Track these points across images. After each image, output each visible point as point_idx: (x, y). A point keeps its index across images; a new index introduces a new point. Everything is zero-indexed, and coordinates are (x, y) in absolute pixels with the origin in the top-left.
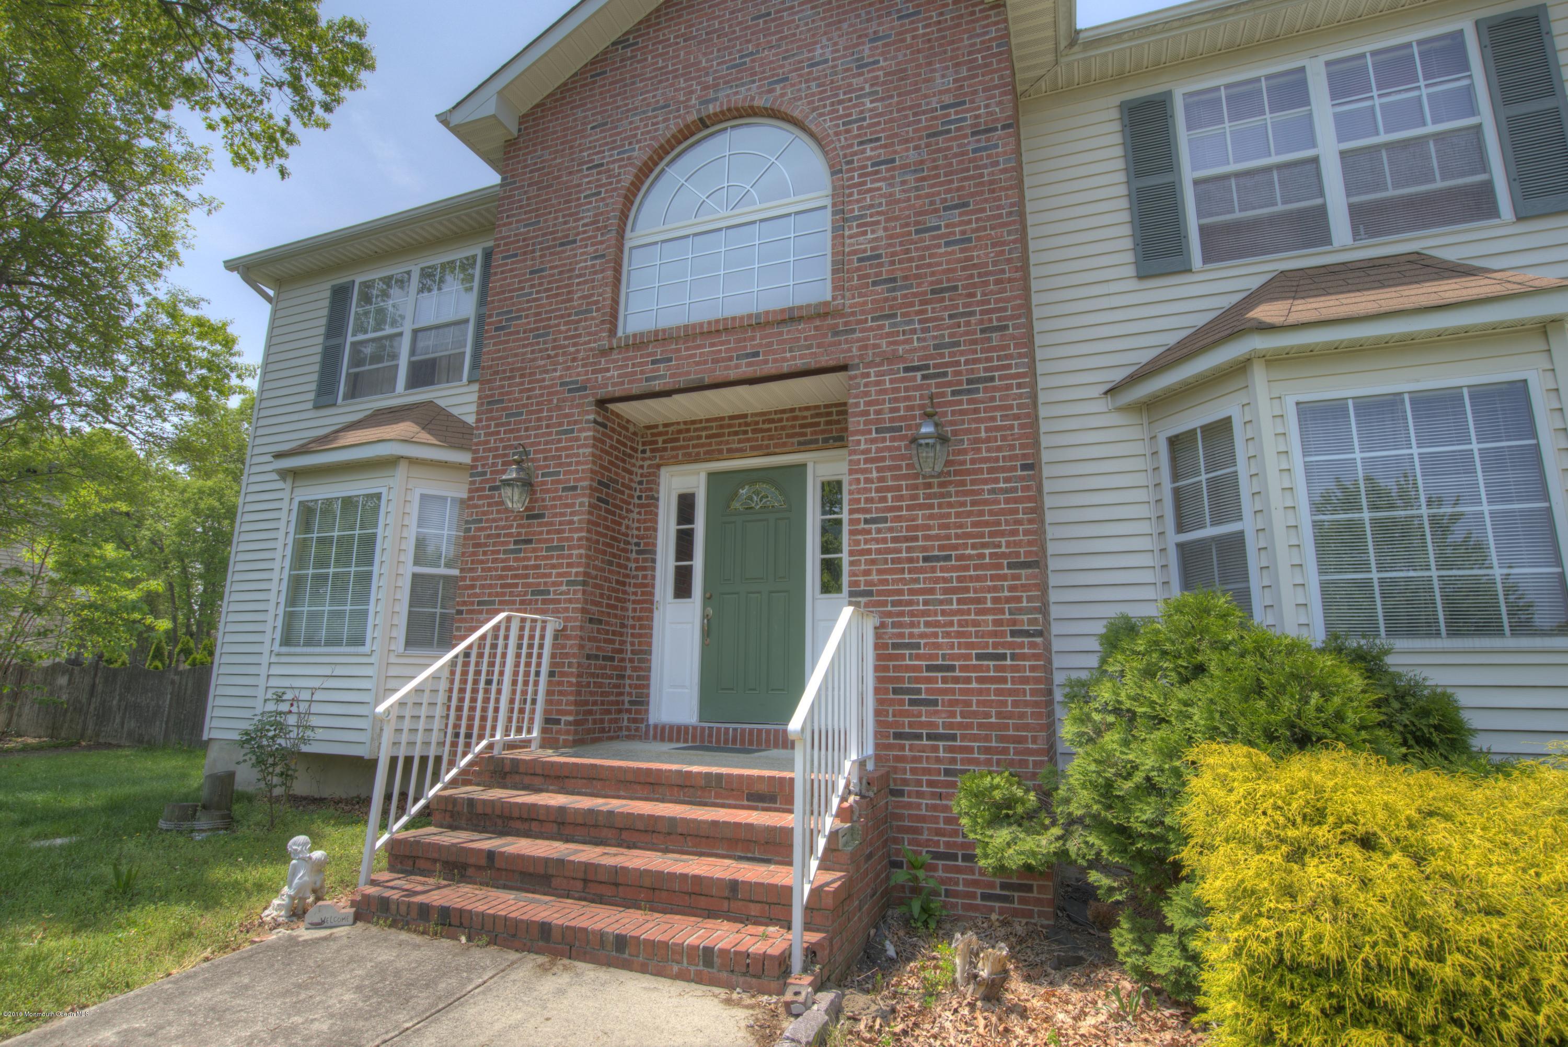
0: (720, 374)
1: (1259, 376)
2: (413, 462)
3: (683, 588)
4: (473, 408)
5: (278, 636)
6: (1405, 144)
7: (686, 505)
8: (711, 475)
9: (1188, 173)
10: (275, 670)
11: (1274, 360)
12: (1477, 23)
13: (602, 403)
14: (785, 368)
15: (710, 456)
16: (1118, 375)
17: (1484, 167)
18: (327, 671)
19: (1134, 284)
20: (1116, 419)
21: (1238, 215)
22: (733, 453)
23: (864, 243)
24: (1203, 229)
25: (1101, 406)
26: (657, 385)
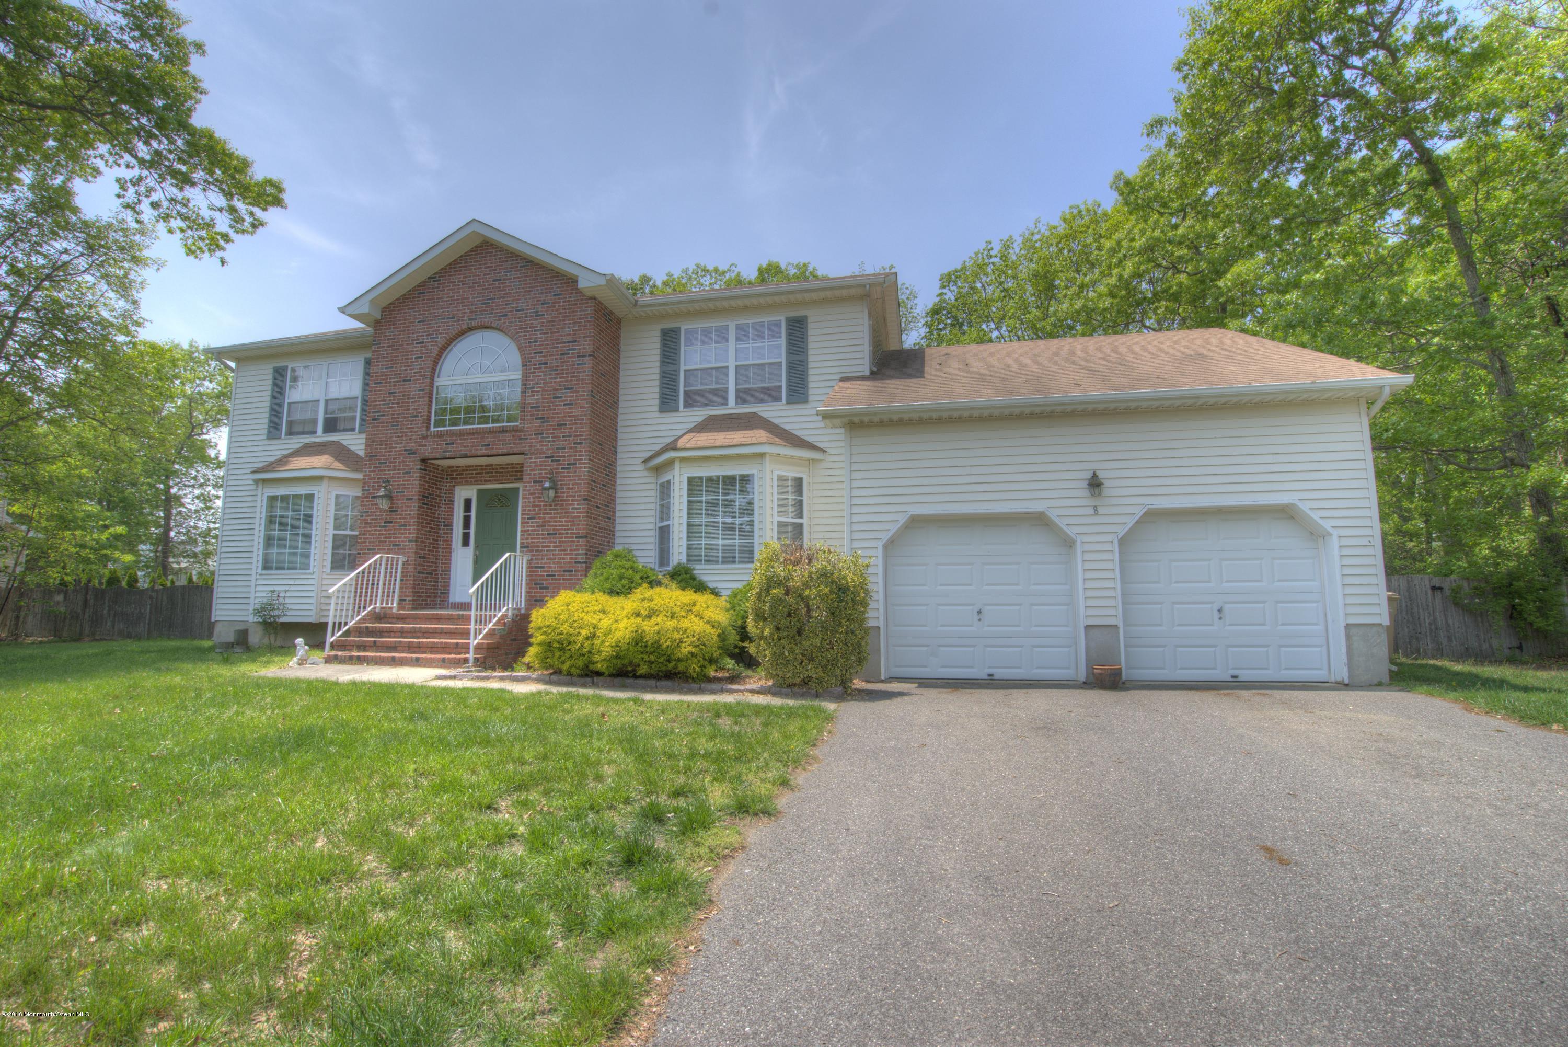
0: (474, 452)
1: (677, 465)
2: (330, 478)
3: (466, 543)
4: (363, 447)
5: (260, 564)
6: (759, 365)
7: (468, 503)
8: (480, 492)
9: (683, 368)
10: (259, 582)
11: (682, 460)
12: (787, 319)
13: (423, 461)
14: (500, 452)
15: (477, 482)
16: (648, 455)
17: (780, 380)
18: (292, 582)
19: (657, 414)
20: (646, 473)
21: (699, 388)
22: (487, 482)
23: (532, 400)
24: (686, 392)
25: (641, 467)
26: (447, 455)
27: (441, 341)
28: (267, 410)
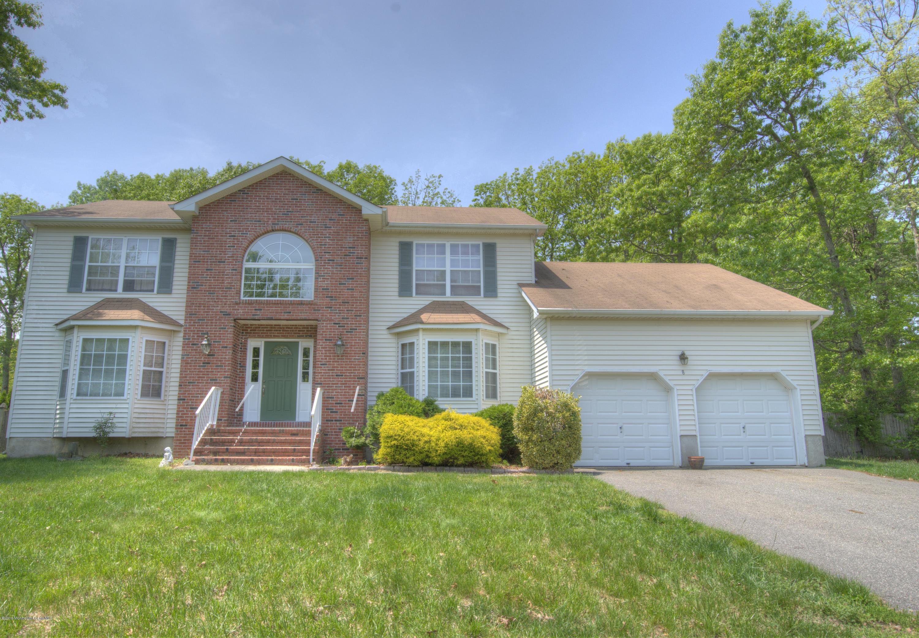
0: (278, 317)
1: (421, 333)
2: (143, 327)
3: (255, 378)
5: (75, 392)
6: (465, 271)
7: (256, 352)
8: (266, 342)
9: (414, 268)
10: (72, 406)
11: (424, 330)
12: (483, 243)
13: (235, 320)
14: (299, 318)
15: (267, 337)
16: (391, 324)
17: (480, 282)
18: (114, 406)
19: (398, 298)
20: (389, 336)
21: (426, 282)
22: (275, 337)
23: (325, 284)
24: (417, 285)
25: (386, 332)
26: (256, 317)
27: (250, 236)
28: (68, 269)
